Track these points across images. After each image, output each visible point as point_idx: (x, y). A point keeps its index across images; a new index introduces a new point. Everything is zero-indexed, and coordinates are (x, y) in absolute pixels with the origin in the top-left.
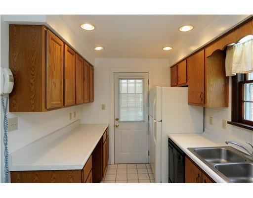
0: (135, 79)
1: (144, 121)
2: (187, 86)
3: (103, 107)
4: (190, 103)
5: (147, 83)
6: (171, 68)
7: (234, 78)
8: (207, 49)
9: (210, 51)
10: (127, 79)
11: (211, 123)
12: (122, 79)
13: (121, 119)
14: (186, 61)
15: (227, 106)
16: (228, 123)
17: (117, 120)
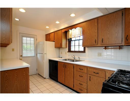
0: (31, 37)
1: (35, 56)
2: (54, 42)
3: (13, 50)
4: (56, 47)
5: (36, 40)
6: (46, 35)
7: (69, 39)
8: (62, 30)
9: (63, 31)
10: (27, 37)
11: (62, 54)
12: (24, 37)
13: (24, 56)
14: (54, 33)
15: (67, 47)
16: (68, 52)
17: (21, 56)
